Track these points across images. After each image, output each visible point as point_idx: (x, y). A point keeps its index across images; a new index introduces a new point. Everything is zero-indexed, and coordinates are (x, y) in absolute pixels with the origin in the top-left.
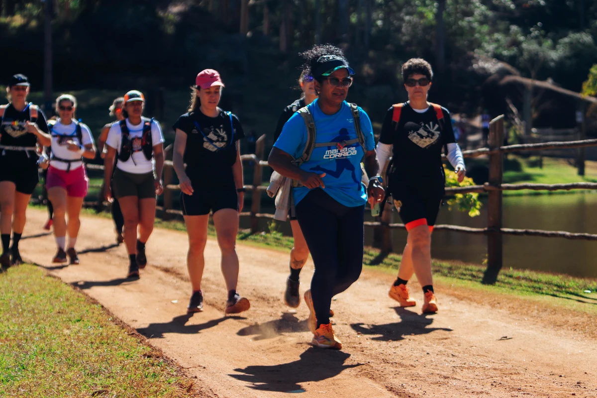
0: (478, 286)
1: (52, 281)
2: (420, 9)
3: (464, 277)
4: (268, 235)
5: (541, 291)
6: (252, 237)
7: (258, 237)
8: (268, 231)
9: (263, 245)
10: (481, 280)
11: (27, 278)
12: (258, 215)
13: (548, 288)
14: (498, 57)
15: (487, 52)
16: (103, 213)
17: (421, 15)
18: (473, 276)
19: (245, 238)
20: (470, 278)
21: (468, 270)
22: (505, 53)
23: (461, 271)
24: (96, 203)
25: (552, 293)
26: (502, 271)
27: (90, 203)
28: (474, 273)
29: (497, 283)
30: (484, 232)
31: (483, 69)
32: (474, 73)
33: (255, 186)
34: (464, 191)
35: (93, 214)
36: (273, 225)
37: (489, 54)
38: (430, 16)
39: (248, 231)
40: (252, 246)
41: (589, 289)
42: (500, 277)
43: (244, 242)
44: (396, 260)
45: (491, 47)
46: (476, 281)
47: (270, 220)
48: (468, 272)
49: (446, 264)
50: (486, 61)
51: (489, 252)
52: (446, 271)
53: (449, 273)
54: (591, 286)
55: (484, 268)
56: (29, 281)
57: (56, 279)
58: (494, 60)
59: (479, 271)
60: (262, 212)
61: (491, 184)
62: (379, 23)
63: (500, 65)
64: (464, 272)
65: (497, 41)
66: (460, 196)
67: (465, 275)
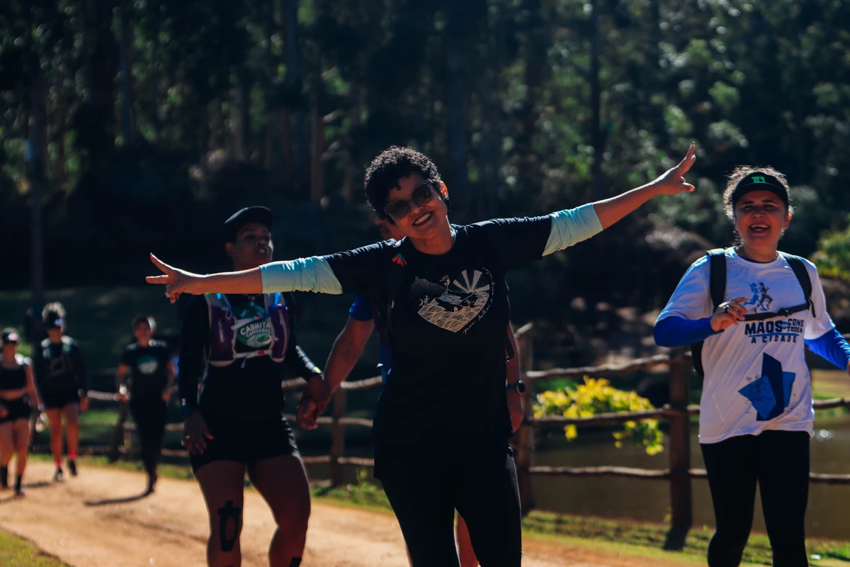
0: (658, 554)
1: (46, 562)
2: (569, 159)
3: (638, 541)
4: (356, 489)
5: (748, 559)
6: (335, 492)
7: (341, 492)
8: (355, 483)
9: (349, 503)
10: (662, 544)
11: (11, 558)
12: (341, 460)
13: (759, 554)
14: (682, 225)
15: (666, 217)
16: (120, 463)
17: (572, 168)
18: (651, 540)
19: (323, 493)
20: (646, 542)
21: (642, 530)
22: (693, 218)
23: (632, 533)
24: (108, 449)
25: (763, 560)
26: (692, 531)
27: (101, 449)
28: (653, 535)
29: (686, 549)
30: (665, 477)
31: (661, 242)
32: (648, 249)
33: (336, 418)
34: (637, 418)
35: (104, 466)
36: (363, 474)
37: (669, 221)
38: (584, 168)
39: (326, 484)
40: (332, 505)
41: (817, 553)
42: (691, 539)
43: (322, 500)
44: (540, 520)
45: (671, 211)
46: (655, 546)
47: (360, 467)
48: (643, 534)
49: (611, 524)
50: (665, 230)
51: (674, 505)
52: (611, 534)
53: (616, 535)
54: (819, 549)
55: (667, 528)
56: (12, 562)
57: (52, 559)
58: (676, 230)
59: (660, 532)
60: (347, 455)
61: (674, 406)
62: (511, 180)
63: (685, 236)
64: (638, 534)
65: (681, 202)
66: (631, 424)
67: (637, 538)
